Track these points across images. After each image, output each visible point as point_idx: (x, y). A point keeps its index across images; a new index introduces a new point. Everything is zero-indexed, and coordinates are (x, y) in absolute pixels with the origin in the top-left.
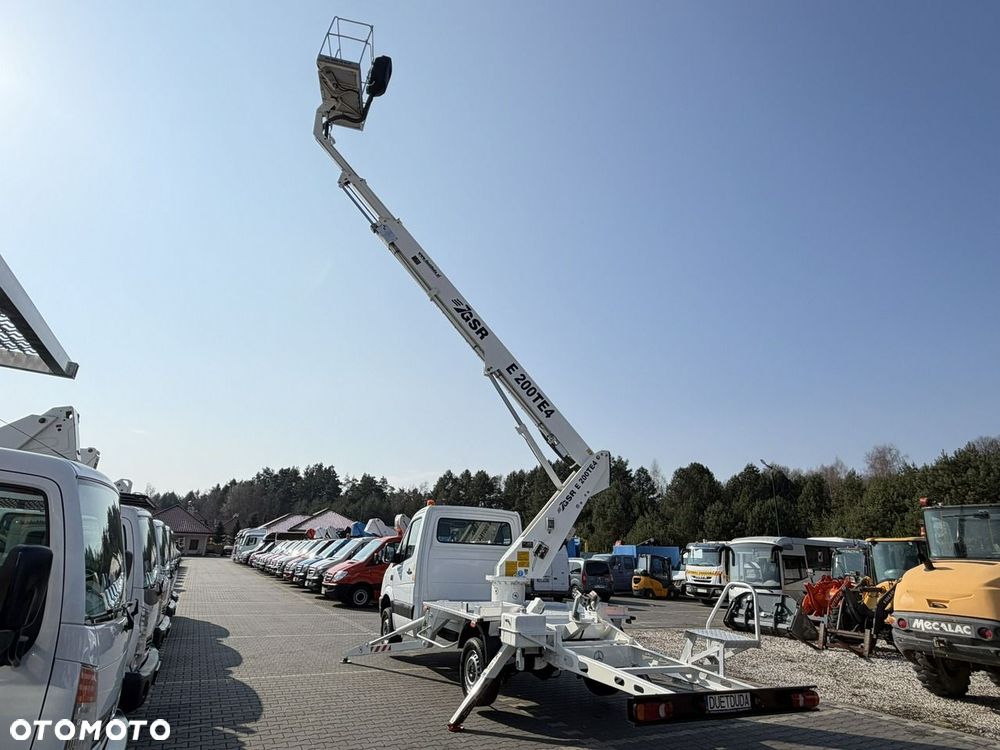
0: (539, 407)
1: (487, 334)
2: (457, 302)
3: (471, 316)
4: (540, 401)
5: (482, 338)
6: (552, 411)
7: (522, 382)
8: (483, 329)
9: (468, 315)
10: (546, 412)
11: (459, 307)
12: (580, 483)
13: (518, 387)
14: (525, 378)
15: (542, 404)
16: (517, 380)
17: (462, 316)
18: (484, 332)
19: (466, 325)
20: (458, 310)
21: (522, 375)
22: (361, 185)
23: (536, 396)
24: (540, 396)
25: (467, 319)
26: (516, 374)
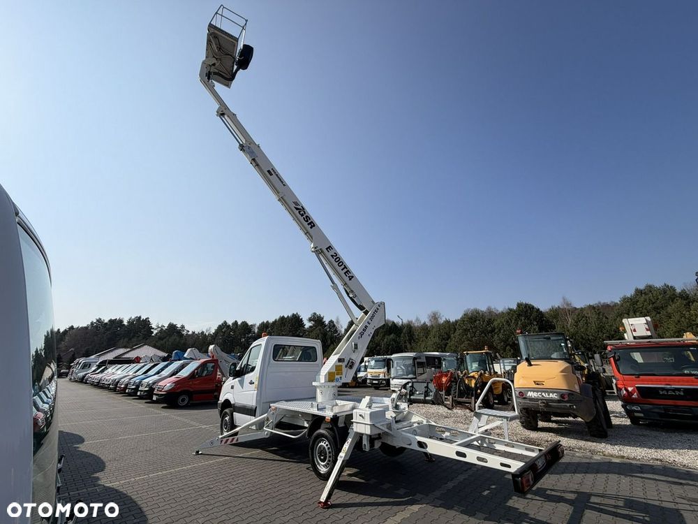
0: (345, 273)
1: (314, 226)
2: (296, 203)
4: (345, 270)
5: (311, 228)
6: (353, 277)
7: (335, 258)
8: (312, 222)
9: (303, 212)
10: (349, 276)
11: (297, 207)
12: (370, 321)
13: (333, 260)
14: (336, 256)
15: (346, 272)
16: (332, 256)
17: (299, 212)
18: (312, 225)
19: (301, 218)
20: (297, 209)
21: (335, 253)
22: (233, 117)
23: (343, 267)
24: (345, 267)
25: (302, 215)
26: (332, 252)
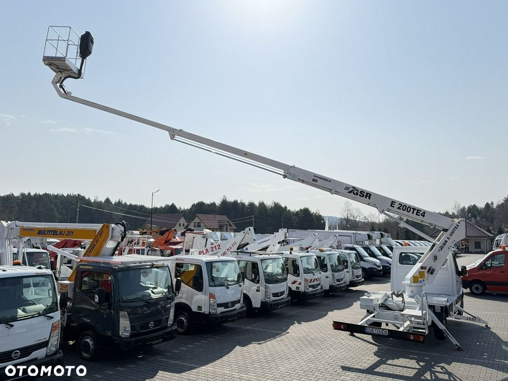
0: (417, 214)
1: (370, 195)
2: (347, 188)
3: (358, 191)
4: (415, 211)
5: (369, 198)
6: (424, 213)
7: (401, 208)
8: (367, 194)
9: (356, 191)
10: (421, 215)
11: (350, 190)
14: (401, 205)
15: (417, 212)
16: (398, 208)
17: (354, 193)
20: (349, 192)
21: (399, 204)
23: (412, 210)
24: (414, 209)
25: (357, 194)
26: (397, 206)
